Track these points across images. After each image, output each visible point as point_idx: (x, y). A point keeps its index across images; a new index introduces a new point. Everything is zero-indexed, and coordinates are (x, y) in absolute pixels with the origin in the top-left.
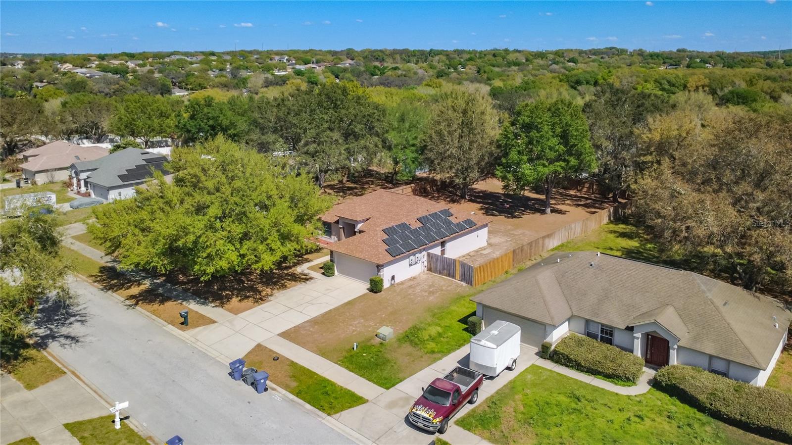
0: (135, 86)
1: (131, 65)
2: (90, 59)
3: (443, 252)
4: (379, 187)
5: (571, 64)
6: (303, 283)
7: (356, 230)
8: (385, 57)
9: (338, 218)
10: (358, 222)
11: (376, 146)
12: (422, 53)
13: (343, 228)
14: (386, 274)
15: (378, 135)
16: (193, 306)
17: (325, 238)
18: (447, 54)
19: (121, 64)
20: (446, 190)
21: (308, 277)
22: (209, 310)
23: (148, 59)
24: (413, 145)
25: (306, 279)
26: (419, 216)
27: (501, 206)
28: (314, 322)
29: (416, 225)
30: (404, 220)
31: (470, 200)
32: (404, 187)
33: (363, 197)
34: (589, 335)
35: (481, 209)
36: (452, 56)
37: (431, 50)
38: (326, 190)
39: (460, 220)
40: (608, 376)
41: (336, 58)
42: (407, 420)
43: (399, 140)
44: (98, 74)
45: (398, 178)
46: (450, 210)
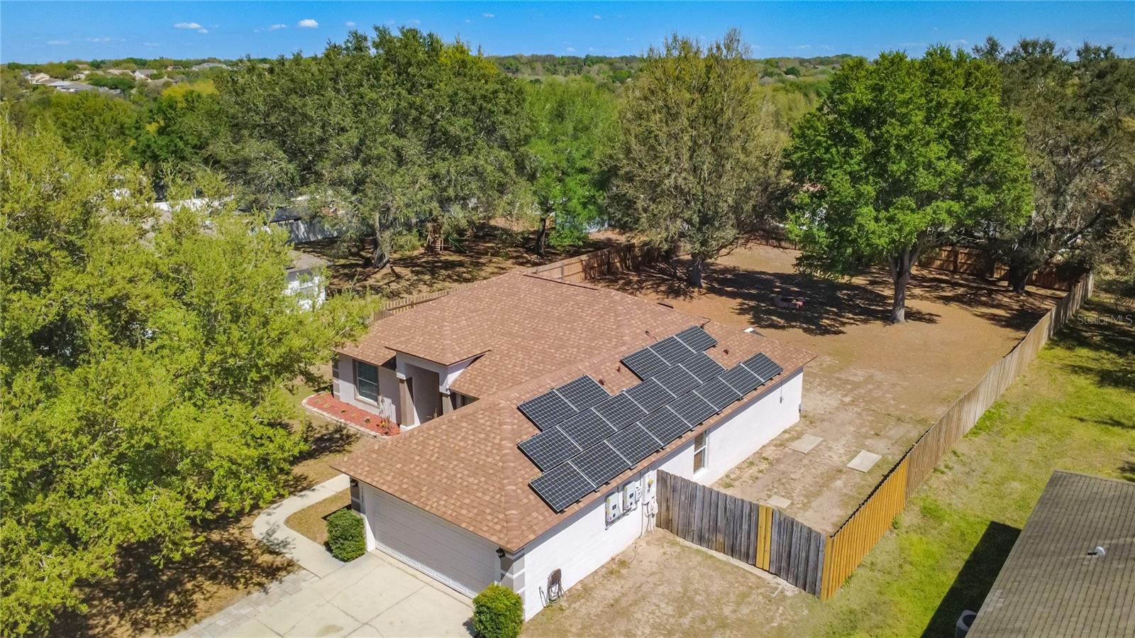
1: (139, 75)
2: (76, 68)
4: (511, 261)
5: (791, 77)
6: (256, 594)
7: (442, 389)
8: (520, 67)
9: (394, 354)
10: (447, 369)
11: (502, 169)
12: (574, 60)
13: (409, 381)
14: (532, 574)
15: (505, 145)
17: (362, 404)
18: (611, 63)
19: (122, 74)
20: (653, 267)
21: (278, 561)
23: (166, 67)
24: (584, 170)
26: (625, 351)
27: (785, 304)
29: (620, 384)
30: (584, 368)
31: (711, 290)
32: (566, 261)
33: (476, 284)
35: (742, 311)
36: (618, 65)
37: (587, 57)
38: (397, 269)
39: (738, 357)
43: (552, 159)
44: (88, 89)
45: (553, 242)
46: (707, 330)
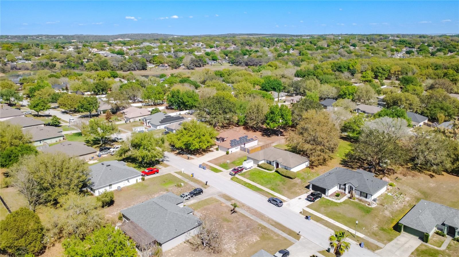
0: (130, 63)
1: (125, 49)
2: (105, 46)
3: (244, 146)
4: (234, 126)
7: (224, 140)
8: (252, 43)
10: (225, 138)
13: (221, 139)
14: (230, 151)
16: (189, 156)
17: (217, 142)
19: (120, 48)
22: (193, 157)
25: (212, 151)
26: (240, 137)
27: (267, 133)
28: (214, 159)
29: (238, 139)
32: (242, 126)
34: (267, 163)
38: (218, 127)
39: (250, 139)
40: (268, 170)
41: (226, 45)
42: (230, 174)
44: (110, 55)
46: (248, 136)
